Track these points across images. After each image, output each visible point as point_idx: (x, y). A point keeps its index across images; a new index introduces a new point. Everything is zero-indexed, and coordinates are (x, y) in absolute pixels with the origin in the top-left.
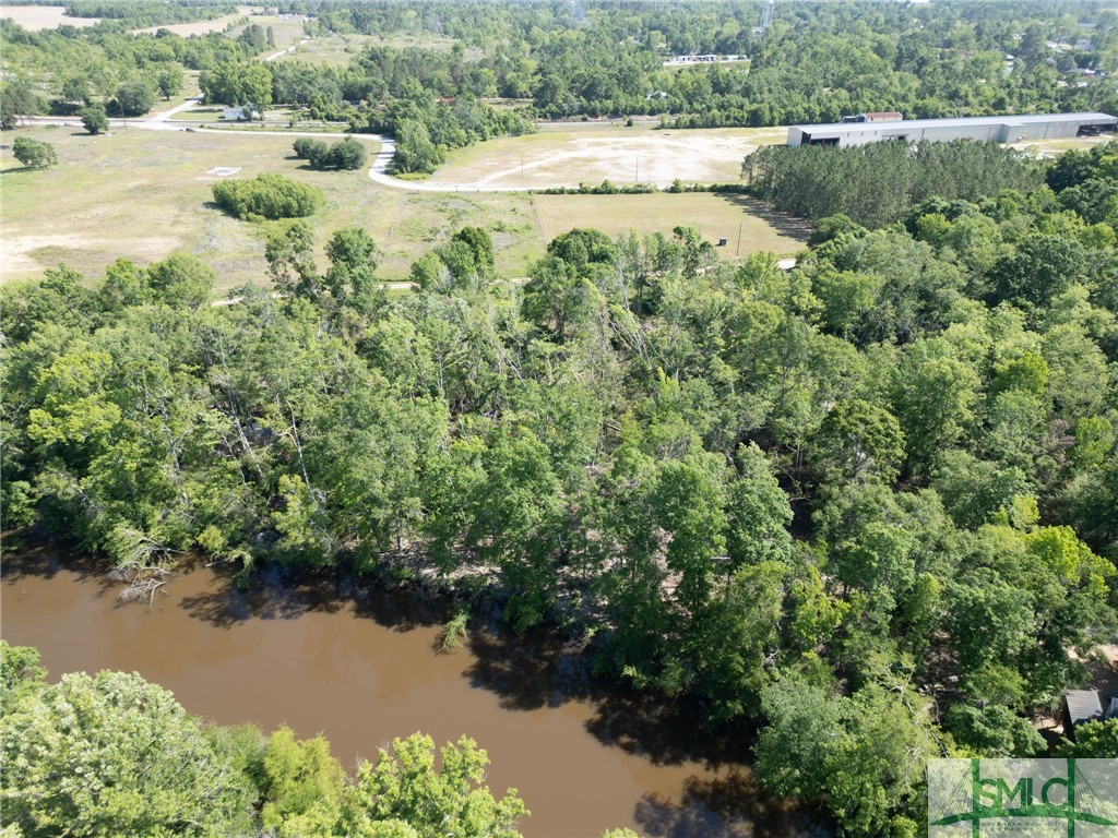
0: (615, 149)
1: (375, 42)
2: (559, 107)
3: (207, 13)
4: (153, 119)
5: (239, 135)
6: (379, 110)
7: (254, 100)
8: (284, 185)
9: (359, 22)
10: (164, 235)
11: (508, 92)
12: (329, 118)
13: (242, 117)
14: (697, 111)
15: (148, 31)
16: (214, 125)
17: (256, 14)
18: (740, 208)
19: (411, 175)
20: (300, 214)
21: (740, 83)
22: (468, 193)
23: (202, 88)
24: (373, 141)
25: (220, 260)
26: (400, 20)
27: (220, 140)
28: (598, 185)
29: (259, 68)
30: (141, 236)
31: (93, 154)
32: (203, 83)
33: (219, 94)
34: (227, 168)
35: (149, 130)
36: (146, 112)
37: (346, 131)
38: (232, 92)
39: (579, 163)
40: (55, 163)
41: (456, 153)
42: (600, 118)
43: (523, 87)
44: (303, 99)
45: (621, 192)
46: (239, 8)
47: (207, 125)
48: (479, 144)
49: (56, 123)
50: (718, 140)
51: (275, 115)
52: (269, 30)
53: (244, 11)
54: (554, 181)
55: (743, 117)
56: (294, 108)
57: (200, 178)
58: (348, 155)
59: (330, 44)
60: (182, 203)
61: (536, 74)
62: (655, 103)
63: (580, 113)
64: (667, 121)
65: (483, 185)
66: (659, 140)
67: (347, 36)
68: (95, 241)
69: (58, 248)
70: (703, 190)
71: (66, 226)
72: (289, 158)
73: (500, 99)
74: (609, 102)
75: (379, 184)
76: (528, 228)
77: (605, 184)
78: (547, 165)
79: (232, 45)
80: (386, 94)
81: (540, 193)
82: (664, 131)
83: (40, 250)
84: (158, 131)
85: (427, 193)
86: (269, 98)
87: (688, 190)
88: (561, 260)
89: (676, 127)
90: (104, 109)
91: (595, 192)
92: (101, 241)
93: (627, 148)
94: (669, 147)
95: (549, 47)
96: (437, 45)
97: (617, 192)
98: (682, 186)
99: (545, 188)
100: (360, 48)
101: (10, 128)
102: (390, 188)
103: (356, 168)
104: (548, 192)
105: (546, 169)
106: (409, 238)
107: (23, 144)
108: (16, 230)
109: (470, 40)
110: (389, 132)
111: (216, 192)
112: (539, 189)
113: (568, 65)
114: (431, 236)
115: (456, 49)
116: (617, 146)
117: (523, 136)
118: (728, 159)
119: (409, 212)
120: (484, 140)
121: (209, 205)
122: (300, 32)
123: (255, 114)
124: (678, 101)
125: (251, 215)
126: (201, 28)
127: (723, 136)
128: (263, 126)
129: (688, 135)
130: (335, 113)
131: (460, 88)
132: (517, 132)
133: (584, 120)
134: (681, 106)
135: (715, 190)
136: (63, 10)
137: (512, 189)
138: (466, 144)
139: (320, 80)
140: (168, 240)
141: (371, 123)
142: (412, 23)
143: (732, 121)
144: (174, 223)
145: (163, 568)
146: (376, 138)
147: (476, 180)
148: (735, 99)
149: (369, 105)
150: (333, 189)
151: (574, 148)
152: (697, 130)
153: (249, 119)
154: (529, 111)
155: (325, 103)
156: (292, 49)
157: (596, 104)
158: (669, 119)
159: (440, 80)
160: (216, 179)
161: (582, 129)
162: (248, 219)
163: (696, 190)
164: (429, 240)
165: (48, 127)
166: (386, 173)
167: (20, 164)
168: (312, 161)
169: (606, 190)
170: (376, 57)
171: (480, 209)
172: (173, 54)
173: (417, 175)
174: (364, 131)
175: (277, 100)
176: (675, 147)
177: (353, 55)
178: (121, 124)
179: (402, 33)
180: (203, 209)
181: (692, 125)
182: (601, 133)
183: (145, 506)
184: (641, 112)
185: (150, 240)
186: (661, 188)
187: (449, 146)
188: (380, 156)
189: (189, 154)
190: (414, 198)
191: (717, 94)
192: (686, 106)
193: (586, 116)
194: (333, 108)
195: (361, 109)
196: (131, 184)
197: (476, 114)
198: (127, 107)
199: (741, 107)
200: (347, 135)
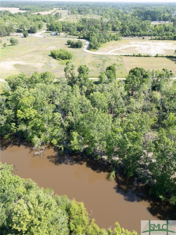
0: (140, 45)
1: (83, 17)
2: (127, 34)
3: (47, 9)
4: (37, 34)
5: (55, 39)
6: (85, 34)
7: (58, 30)
8: (66, 52)
9: (80, 12)
10: (41, 62)
11: (114, 29)
12: (74, 35)
13: (56, 34)
14: (160, 36)
15: (36, 13)
16: (49, 36)
17: (57, 10)
18: (174, 62)
19: (93, 50)
20: (69, 59)
21: (171, 29)
22: (107, 55)
23: (47, 27)
24: (84, 41)
25: (53, 69)
26: (88, 11)
27: (51, 40)
28: (138, 54)
29: (59, 23)
30: (36, 62)
31: (25, 42)
32: (48, 26)
33: (51, 29)
34: (53, 47)
35: (36, 37)
36: (36, 32)
37: (78, 38)
38: (54, 28)
39: (132, 48)
40: (18, 44)
41: (103, 45)
42: (136, 37)
43: (118, 28)
44: (68, 30)
45: (143, 56)
46: (54, 8)
47: (48, 36)
48: (108, 42)
49: (18, 34)
50: (166, 43)
51: (62, 34)
52: (61, 14)
53: (55, 9)
54: (126, 53)
55: (172, 38)
56: (66, 32)
57: (47, 49)
58: (79, 45)
59: (73, 17)
60: (44, 55)
61: (121, 25)
62: (150, 33)
63: (131, 35)
64: (153, 38)
65: (110, 53)
66: (151, 43)
67: (77, 15)
68: (26, 63)
69: (19, 64)
70: (164, 57)
71: (20, 59)
72: (66, 45)
73: (112, 31)
74: (139, 33)
75: (86, 52)
76: (121, 65)
77: (139, 54)
78: (124, 48)
79: (53, 17)
80: (87, 30)
81: (123, 56)
82: (152, 41)
83: (15, 64)
84: (38, 37)
85: (97, 55)
86: (61, 30)
87: (160, 57)
88: (135, 76)
89: (155, 39)
90: (27, 31)
91: (137, 56)
92: (28, 63)
93: (143, 45)
94: (154, 45)
95: (123, 19)
96: (97, 17)
97: (142, 56)
98: (159, 55)
99: (125, 55)
100: (80, 18)
101: (9, 35)
102: (89, 53)
103: (81, 48)
104: (125, 56)
105: (124, 50)
106: (93, 66)
107: (12, 40)
108: (11, 59)
109: (104, 16)
110: (88, 39)
111: (51, 53)
112: (123, 55)
113: (129, 23)
114: (98, 66)
115: (101, 18)
116: (141, 44)
117: (118, 41)
118: (169, 49)
119: (93, 59)
120: (109, 41)
121: (50, 55)
122: (67, 14)
123: (58, 34)
124: (156, 33)
125: (58, 58)
126: (46, 13)
127: (167, 42)
128: (60, 37)
129: (158, 42)
130: (75, 34)
131: (103, 28)
132: (116, 40)
133: (132, 37)
134: (156, 34)
135: (167, 57)
136: (19, 8)
137: (117, 54)
138: (105, 42)
139: (72, 26)
140: (41, 64)
141: (83, 37)
142: (91, 12)
143: (169, 39)
144: (43, 60)
145: (43, 147)
146: (84, 40)
147: (108, 52)
148: (170, 33)
149: (83, 32)
150: (76, 53)
151: (130, 44)
152: (160, 41)
153: (57, 35)
154: (119, 35)
155: (73, 31)
156: (65, 18)
157: (135, 33)
158: (153, 37)
159: (99, 26)
160: (50, 49)
161: (132, 39)
162: (58, 59)
163: (162, 57)
164: (98, 67)
165: (16, 35)
166: (87, 49)
167: (11, 44)
168: (71, 46)
169: (140, 56)
170: (84, 21)
171: (109, 59)
172: (41, 19)
173: (94, 50)
174: (82, 38)
175: (63, 30)
176: (155, 45)
177: (78, 20)
178: (31, 35)
179: (89, 14)
180: (48, 57)
181: (159, 39)
182: (136, 40)
183: (40, 133)
184: (146, 35)
185: (38, 64)
186: (153, 56)
187: (101, 43)
188: (86, 45)
189: (45, 43)
190: (94, 56)
191: (166, 32)
192: (158, 34)
193: (133, 36)
194: (75, 33)
195: (81, 33)
196: (33, 50)
197: (107, 35)
198: (32, 31)
199: (171, 35)
200: (78, 39)
